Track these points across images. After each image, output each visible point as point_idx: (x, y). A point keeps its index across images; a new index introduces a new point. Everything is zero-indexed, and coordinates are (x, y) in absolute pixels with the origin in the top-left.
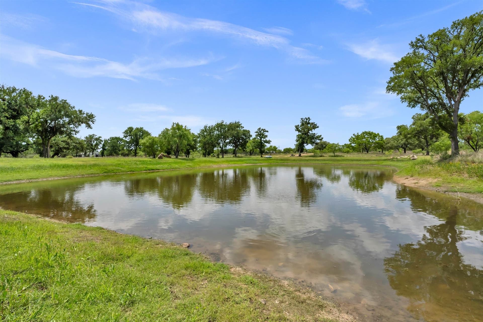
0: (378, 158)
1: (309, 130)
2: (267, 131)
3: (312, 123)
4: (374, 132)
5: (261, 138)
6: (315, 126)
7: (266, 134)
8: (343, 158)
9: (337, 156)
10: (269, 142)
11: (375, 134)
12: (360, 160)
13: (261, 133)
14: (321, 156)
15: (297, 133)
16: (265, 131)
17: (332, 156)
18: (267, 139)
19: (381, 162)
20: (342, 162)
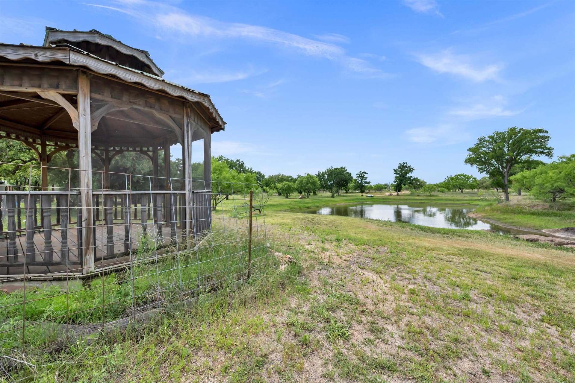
0: (470, 198)
1: (406, 173)
2: (367, 174)
3: (409, 167)
4: (467, 174)
5: (362, 180)
6: (411, 170)
7: (366, 176)
8: (438, 198)
9: (432, 196)
10: (368, 183)
11: (468, 176)
12: (453, 200)
13: (362, 176)
14: (418, 196)
15: (395, 175)
16: (364, 173)
17: (428, 196)
18: (367, 180)
19: (472, 201)
20: (438, 202)
